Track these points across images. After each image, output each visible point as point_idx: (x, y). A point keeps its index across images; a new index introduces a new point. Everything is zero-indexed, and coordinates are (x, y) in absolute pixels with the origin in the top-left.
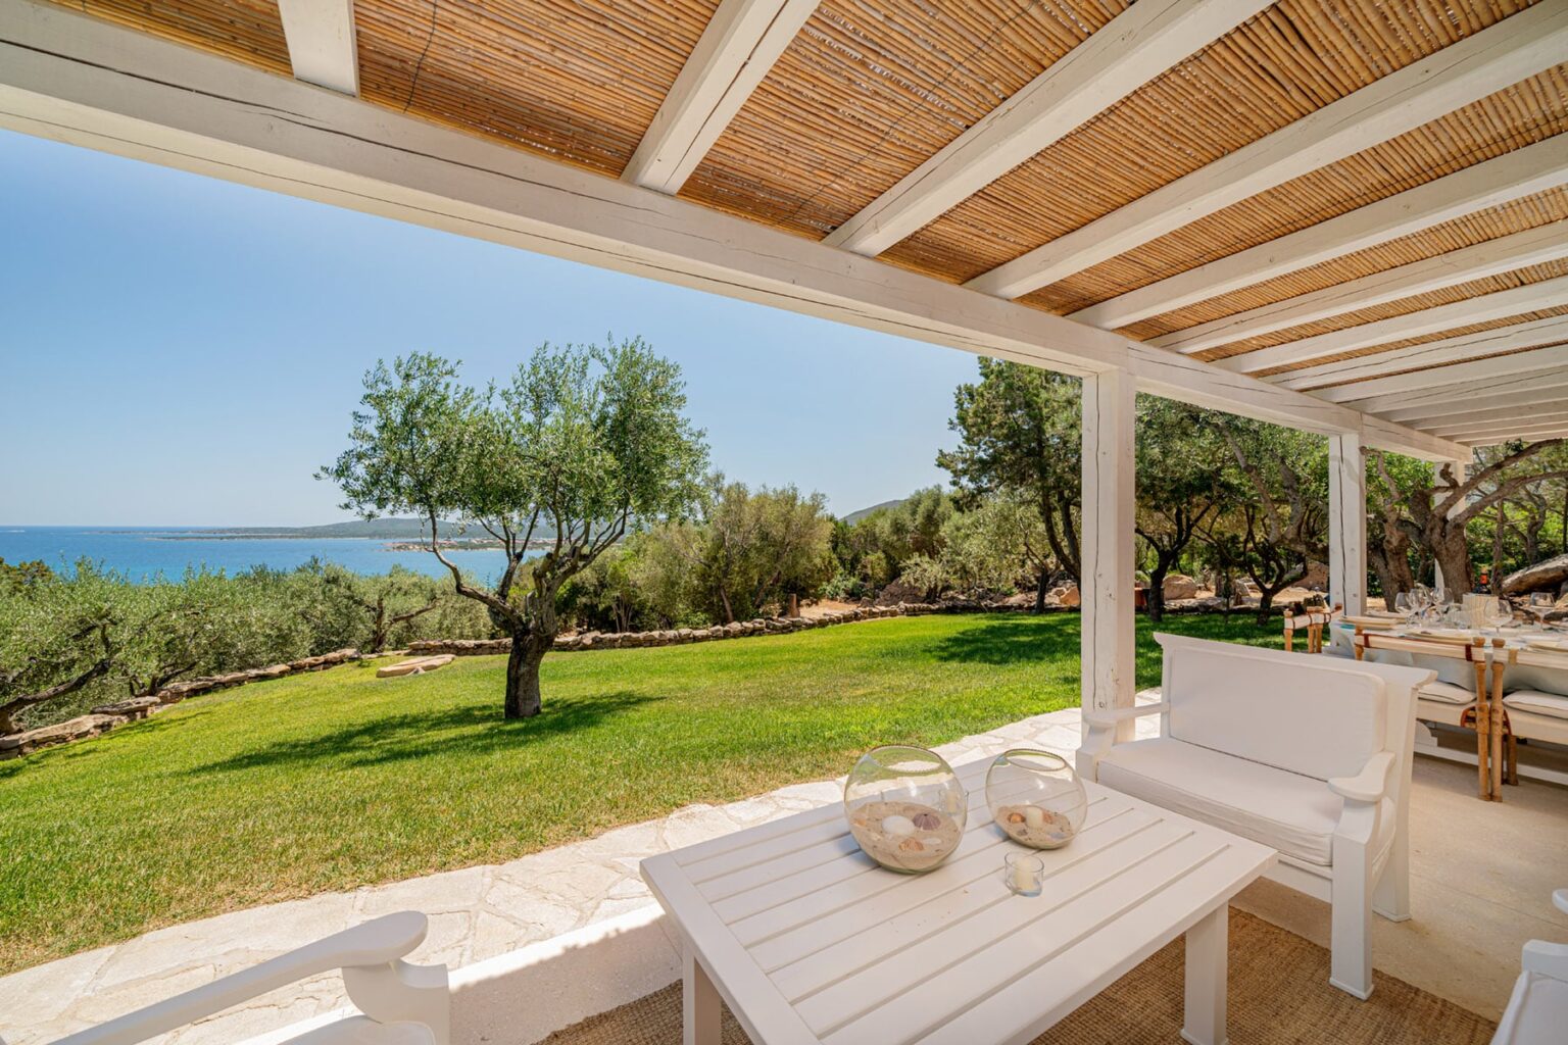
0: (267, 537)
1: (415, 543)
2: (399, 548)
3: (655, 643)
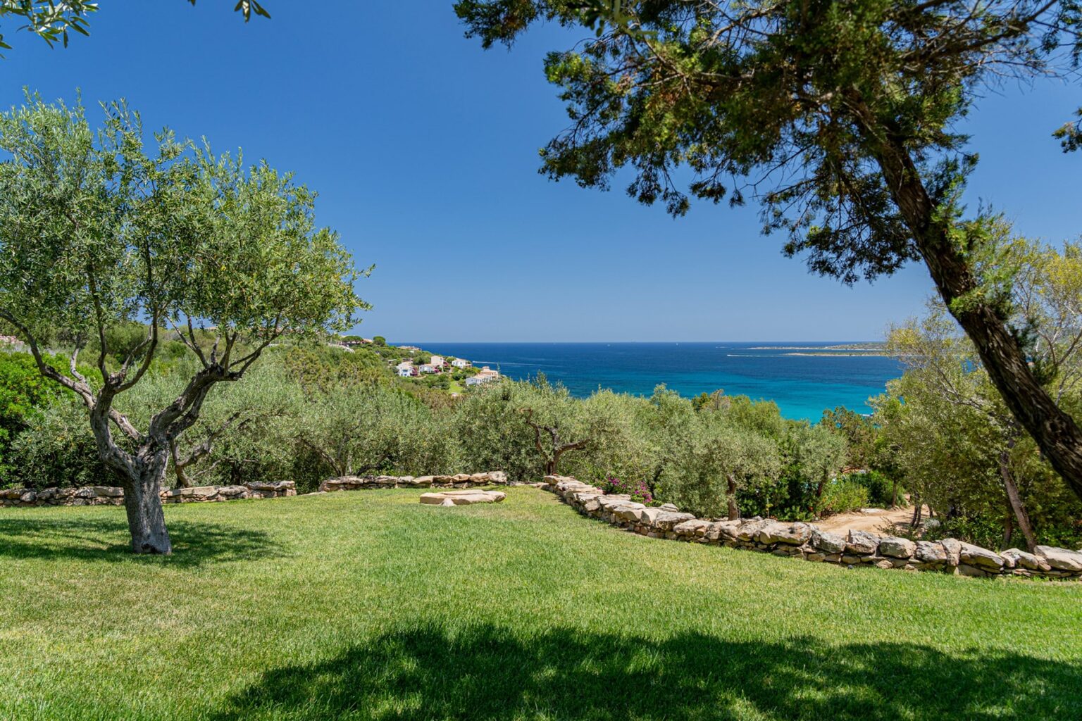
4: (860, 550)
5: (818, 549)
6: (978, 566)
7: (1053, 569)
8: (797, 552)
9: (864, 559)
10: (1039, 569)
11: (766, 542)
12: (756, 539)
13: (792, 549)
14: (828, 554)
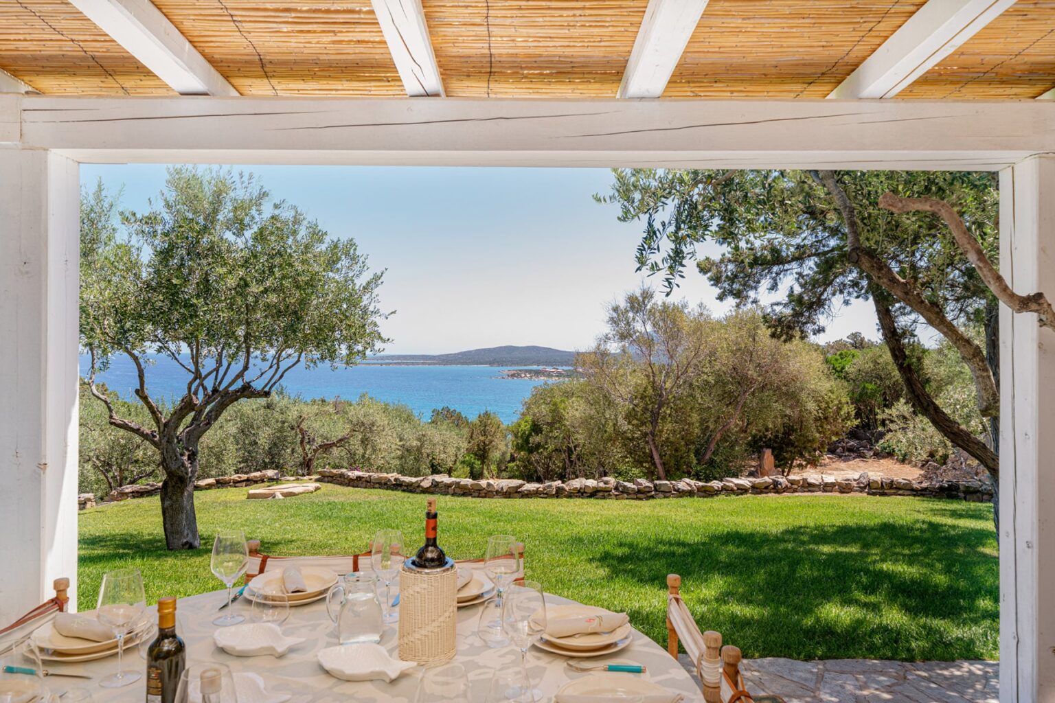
0: (413, 364)
1: (527, 371)
2: (513, 375)
3: (483, 493)
4: (647, 490)
5: (622, 492)
6: (705, 491)
7: (738, 489)
8: (609, 495)
9: (649, 494)
10: (732, 490)
11: (590, 491)
12: (582, 491)
13: (606, 494)
14: (628, 494)
